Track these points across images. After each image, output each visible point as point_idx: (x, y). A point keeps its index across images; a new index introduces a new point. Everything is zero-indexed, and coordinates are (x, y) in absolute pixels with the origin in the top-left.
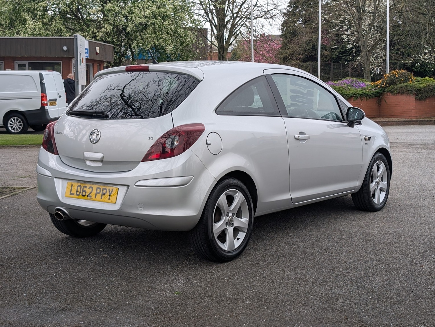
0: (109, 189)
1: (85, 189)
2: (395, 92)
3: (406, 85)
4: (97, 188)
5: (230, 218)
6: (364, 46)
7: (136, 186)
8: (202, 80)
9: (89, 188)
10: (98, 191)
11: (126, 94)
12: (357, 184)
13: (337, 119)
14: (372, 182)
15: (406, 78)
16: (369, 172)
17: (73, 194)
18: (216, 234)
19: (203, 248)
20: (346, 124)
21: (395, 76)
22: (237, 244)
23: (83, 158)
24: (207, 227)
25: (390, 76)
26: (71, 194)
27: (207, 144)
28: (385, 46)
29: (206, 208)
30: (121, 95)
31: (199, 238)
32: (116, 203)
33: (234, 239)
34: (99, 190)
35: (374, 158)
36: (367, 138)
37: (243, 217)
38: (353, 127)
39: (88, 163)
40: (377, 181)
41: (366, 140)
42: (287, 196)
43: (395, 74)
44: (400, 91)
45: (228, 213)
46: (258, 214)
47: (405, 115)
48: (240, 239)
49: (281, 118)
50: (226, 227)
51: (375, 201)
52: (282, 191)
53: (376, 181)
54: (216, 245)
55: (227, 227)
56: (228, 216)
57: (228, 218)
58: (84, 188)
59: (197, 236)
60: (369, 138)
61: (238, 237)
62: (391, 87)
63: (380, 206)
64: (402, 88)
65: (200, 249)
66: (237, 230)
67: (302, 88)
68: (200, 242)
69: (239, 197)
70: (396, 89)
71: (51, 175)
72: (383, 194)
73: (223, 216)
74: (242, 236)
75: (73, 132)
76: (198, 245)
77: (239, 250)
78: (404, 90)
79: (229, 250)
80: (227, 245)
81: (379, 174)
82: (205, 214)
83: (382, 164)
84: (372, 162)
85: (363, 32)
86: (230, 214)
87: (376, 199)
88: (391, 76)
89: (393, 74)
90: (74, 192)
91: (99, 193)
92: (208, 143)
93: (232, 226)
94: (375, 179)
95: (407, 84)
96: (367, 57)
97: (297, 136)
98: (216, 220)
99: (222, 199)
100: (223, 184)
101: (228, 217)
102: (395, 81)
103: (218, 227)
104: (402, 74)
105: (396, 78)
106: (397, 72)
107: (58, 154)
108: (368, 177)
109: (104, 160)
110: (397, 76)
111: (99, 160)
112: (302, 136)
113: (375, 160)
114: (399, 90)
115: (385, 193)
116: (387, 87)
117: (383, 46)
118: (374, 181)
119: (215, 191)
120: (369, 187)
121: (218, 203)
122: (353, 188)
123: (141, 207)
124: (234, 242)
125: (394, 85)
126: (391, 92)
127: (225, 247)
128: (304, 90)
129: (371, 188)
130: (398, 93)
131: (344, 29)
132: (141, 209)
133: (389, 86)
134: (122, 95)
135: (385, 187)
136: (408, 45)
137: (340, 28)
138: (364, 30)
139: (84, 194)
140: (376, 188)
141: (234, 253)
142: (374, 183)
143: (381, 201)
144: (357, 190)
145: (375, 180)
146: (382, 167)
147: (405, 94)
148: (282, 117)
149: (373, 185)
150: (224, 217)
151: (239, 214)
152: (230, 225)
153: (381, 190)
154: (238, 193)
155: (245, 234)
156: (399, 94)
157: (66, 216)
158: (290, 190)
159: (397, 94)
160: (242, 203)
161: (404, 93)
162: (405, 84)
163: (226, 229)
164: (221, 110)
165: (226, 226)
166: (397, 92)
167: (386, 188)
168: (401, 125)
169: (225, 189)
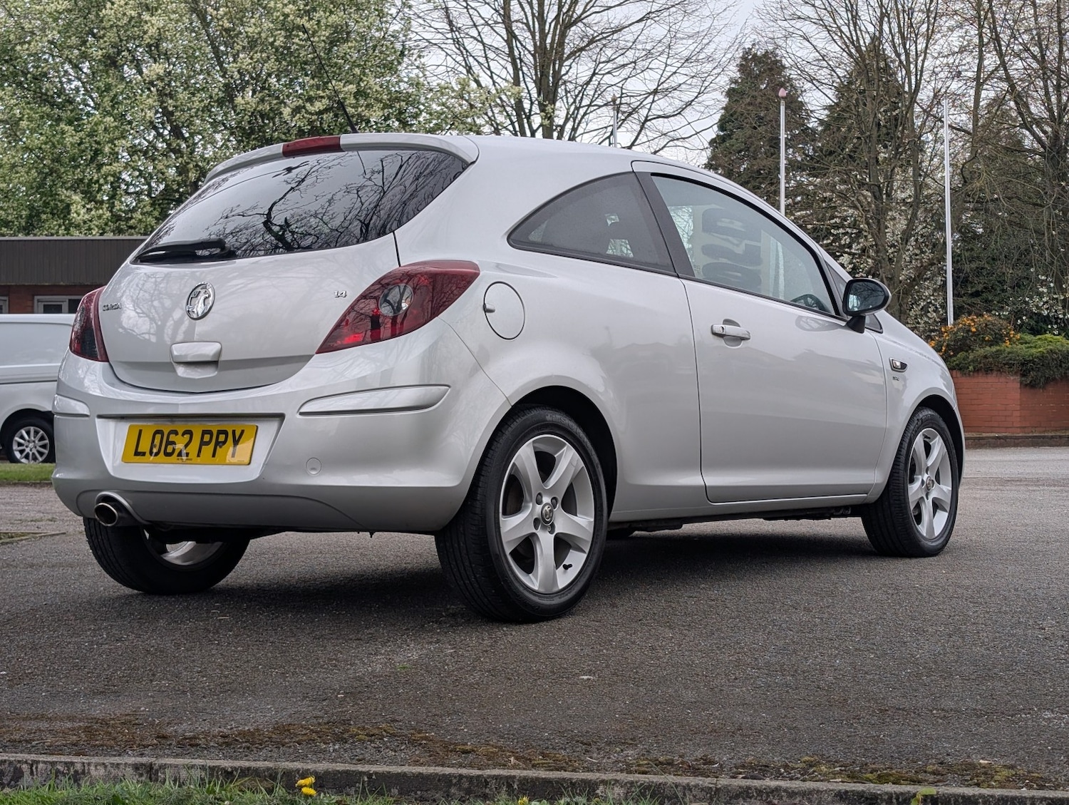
0: (234, 432)
1: (172, 438)
2: (971, 368)
3: (997, 351)
4: (204, 432)
5: (546, 508)
6: (891, 279)
7: (302, 414)
8: (473, 163)
9: (183, 435)
10: (207, 438)
11: (278, 219)
12: (875, 478)
13: (822, 310)
14: (912, 481)
15: (996, 334)
16: (904, 452)
17: (144, 454)
18: (509, 542)
19: (475, 577)
20: (843, 324)
21: (970, 331)
22: (563, 579)
23: (168, 361)
24: (484, 519)
25: (955, 330)
26: (137, 453)
27: (486, 310)
28: (945, 283)
29: (483, 473)
30: (265, 224)
31: (465, 551)
32: (249, 464)
33: (557, 567)
34: (209, 436)
35: (915, 419)
36: (898, 364)
37: (580, 514)
38: (862, 332)
39: (181, 371)
40: (925, 480)
41: (894, 368)
42: (693, 479)
43: (970, 325)
44: (982, 365)
45: (540, 494)
46: (617, 515)
47: (996, 424)
48: (570, 566)
49: (678, 280)
50: (534, 531)
51: (923, 529)
52: (682, 465)
53: (923, 481)
54: (509, 573)
55: (540, 533)
56: (539, 502)
57: (539, 508)
58: (171, 436)
59: (459, 545)
60: (904, 366)
61: (566, 562)
62: (959, 356)
63: (934, 544)
64: (985, 357)
65: (467, 582)
66: (563, 545)
67: (730, 238)
68: (467, 563)
69: (568, 460)
70: (973, 361)
71: (86, 412)
72: (942, 517)
73: (527, 502)
74: (577, 560)
75: (148, 316)
76: (462, 571)
77: (570, 596)
78: (991, 364)
79: (542, 590)
80: (536, 578)
81: (930, 463)
82: (478, 486)
83: (937, 439)
84: (912, 427)
85: (890, 251)
86: (546, 500)
87: (923, 526)
88: (958, 330)
89: (965, 325)
90: (145, 446)
91: (208, 443)
92: (488, 307)
93: (551, 532)
94: (920, 474)
95: (998, 348)
96: (900, 305)
97: (718, 329)
98: (508, 509)
99: (525, 457)
100: (525, 417)
101: (541, 506)
102: (968, 341)
103: (512, 527)
104: (986, 325)
105: (970, 334)
106: (972, 320)
107: (107, 360)
108: (902, 466)
109: (223, 358)
110: (974, 330)
111: (209, 359)
112: (730, 329)
113: (920, 423)
114: (980, 363)
115: (946, 515)
116: (951, 356)
117: (939, 283)
118: (918, 479)
119: (507, 433)
120: (905, 491)
121: (514, 464)
122: (864, 489)
123: (313, 469)
124: (555, 574)
125: (967, 351)
126: (960, 369)
127: (533, 582)
128: (737, 245)
129: (911, 493)
130: (977, 370)
131: (843, 242)
132: (314, 473)
133: (955, 355)
134: (268, 223)
135: (947, 499)
136: (999, 282)
137: (833, 241)
138: (893, 246)
139: (170, 449)
140: (922, 498)
141: (557, 601)
142: (916, 485)
143: (937, 531)
144: (874, 495)
145: (920, 477)
146: (938, 445)
147: (995, 373)
148: (678, 277)
149: (914, 489)
150: (531, 505)
151: (569, 503)
152: (544, 528)
153: (937, 506)
154: (565, 448)
155: (585, 556)
156: (980, 375)
157: (124, 515)
158: (701, 465)
159: (976, 374)
160: (577, 476)
161: (991, 370)
162: (994, 349)
163: (534, 535)
164: (520, 237)
165: (536, 528)
166: (974, 368)
167: (949, 502)
168: (986, 448)
169: (533, 430)
